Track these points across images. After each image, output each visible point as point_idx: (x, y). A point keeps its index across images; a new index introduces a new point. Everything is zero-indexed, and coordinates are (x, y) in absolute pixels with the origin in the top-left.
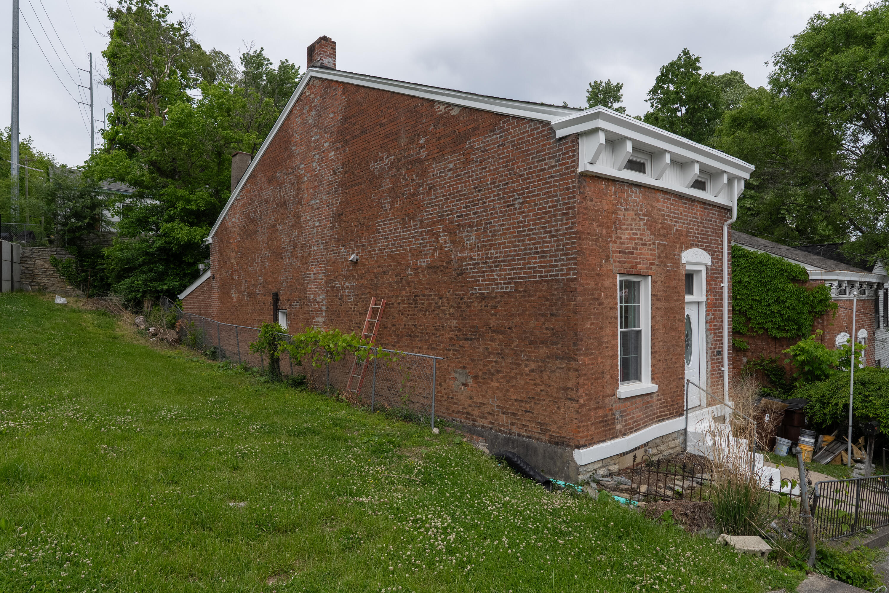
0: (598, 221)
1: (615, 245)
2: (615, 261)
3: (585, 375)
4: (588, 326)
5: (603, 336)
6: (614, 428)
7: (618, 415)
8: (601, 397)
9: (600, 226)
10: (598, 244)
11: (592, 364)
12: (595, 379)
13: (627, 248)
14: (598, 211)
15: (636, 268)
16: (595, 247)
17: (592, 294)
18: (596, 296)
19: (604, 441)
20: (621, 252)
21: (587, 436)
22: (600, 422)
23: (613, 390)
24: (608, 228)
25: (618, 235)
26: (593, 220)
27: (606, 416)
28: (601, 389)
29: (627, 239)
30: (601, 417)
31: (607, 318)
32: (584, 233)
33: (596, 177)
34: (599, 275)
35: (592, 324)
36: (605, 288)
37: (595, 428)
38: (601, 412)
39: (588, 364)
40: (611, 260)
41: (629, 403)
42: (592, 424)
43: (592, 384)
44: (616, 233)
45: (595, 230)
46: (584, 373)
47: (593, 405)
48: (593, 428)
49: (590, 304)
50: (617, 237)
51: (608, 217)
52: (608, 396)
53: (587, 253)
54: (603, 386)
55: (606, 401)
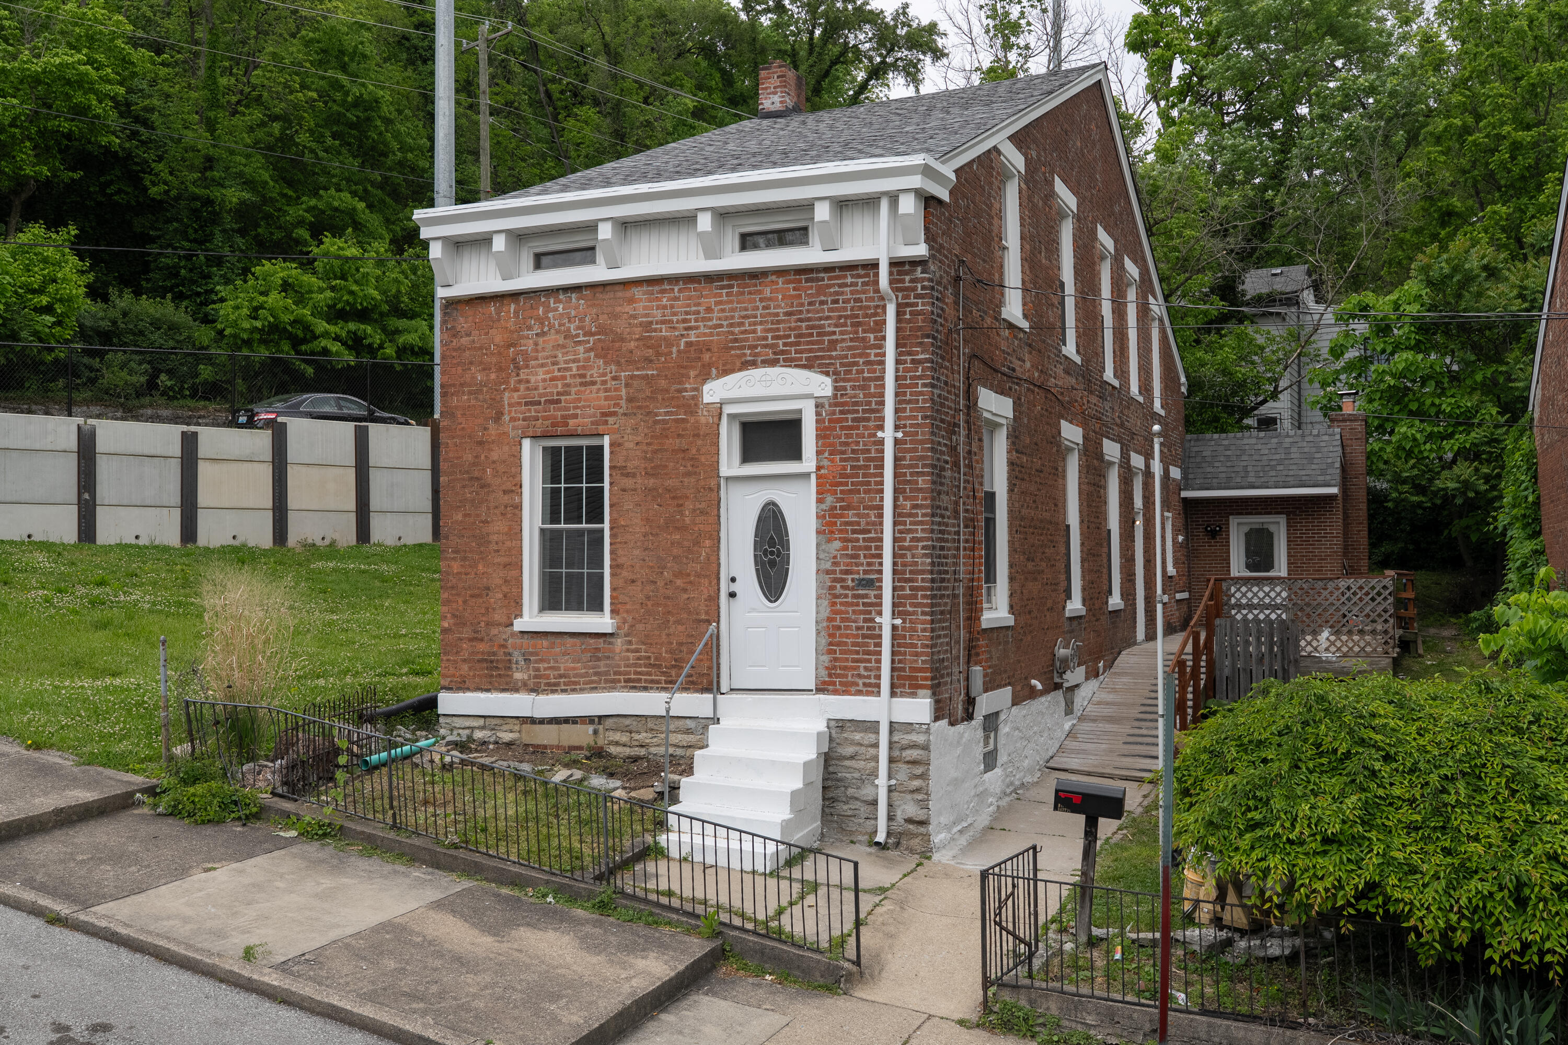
0: (481, 363)
1: (516, 395)
2: (513, 419)
3: (453, 588)
4: (459, 517)
5: (488, 534)
6: (511, 676)
7: (517, 656)
8: (483, 624)
9: (484, 369)
10: (481, 397)
11: (466, 574)
12: (472, 596)
13: (540, 395)
14: (481, 348)
15: (567, 425)
16: (473, 402)
17: (467, 472)
18: (476, 474)
19: (488, 690)
20: (526, 404)
21: (454, 676)
22: (479, 661)
23: (509, 618)
24: (500, 369)
25: (522, 376)
26: (471, 363)
27: (494, 654)
28: (483, 611)
29: (544, 380)
30: (483, 653)
31: (496, 507)
32: (454, 385)
33: (477, 298)
34: (481, 443)
35: (465, 515)
36: (494, 462)
37: (470, 668)
38: (481, 647)
39: (458, 573)
40: (506, 418)
41: (545, 643)
42: (464, 661)
43: (465, 602)
44: (518, 375)
45: (474, 378)
46: (450, 584)
47: (467, 633)
48: (465, 667)
49: (464, 487)
50: (520, 381)
51: (500, 353)
52: (499, 624)
53: (459, 413)
54: (487, 609)
55: (494, 631)
